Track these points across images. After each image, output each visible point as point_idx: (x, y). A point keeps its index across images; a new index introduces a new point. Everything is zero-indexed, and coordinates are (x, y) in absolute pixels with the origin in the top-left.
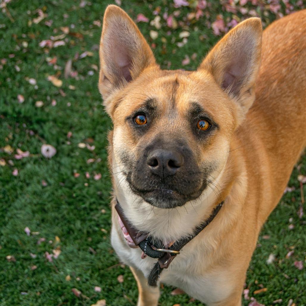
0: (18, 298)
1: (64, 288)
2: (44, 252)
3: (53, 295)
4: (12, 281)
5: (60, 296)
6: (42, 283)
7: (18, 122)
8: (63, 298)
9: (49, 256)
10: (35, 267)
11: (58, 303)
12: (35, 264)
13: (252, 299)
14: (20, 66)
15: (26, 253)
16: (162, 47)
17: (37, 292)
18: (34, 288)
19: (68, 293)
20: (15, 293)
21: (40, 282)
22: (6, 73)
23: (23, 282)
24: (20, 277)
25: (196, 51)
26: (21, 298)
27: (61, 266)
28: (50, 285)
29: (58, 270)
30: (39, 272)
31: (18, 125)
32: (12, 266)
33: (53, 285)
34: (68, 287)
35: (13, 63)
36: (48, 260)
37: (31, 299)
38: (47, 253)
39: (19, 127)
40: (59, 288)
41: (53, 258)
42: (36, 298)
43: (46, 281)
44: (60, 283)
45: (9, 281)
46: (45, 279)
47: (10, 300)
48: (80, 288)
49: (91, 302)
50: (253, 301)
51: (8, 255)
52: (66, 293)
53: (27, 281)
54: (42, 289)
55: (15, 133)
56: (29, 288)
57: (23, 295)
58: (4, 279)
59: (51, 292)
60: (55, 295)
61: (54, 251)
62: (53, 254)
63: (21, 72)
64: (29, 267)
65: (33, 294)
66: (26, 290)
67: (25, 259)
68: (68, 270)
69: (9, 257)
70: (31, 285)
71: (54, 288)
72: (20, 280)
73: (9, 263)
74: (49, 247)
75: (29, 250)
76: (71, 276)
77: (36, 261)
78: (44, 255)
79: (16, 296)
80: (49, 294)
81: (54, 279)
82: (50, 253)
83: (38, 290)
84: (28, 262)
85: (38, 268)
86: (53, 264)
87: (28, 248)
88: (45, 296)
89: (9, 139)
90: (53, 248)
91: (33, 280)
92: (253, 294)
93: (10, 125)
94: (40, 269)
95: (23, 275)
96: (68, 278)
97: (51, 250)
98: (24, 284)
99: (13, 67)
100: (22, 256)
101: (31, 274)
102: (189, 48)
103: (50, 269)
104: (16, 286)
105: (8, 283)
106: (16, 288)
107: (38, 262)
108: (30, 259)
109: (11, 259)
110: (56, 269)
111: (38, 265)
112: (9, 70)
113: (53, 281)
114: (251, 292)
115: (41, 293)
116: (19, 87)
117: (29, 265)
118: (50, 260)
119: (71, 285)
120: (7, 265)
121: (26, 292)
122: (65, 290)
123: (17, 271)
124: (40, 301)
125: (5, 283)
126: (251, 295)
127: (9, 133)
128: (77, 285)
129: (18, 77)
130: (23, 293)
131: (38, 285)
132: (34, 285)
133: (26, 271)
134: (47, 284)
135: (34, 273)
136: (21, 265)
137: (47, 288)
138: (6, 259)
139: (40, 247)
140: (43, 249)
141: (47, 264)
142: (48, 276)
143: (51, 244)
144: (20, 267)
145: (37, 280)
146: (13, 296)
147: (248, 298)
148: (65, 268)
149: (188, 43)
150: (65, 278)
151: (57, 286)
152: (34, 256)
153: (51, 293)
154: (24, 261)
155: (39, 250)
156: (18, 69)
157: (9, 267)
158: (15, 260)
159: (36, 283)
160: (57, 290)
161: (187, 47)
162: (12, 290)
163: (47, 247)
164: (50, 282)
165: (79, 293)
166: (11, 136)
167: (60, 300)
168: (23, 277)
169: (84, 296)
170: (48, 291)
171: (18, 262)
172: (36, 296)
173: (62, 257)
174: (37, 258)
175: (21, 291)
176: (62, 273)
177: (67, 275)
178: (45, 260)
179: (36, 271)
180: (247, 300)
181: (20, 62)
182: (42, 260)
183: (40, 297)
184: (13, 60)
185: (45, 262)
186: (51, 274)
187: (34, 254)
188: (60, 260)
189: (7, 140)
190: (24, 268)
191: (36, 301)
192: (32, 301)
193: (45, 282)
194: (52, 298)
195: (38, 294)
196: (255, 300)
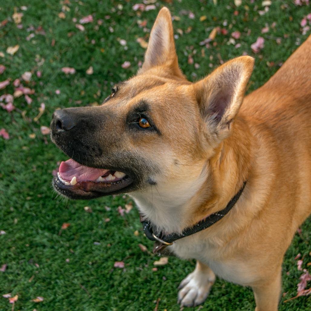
0: (91, 247)
1: (132, 242)
2: (118, 206)
3: (121, 248)
4: (87, 231)
5: (128, 249)
6: (113, 235)
7: (106, 80)
8: (130, 251)
9: (122, 211)
10: (108, 220)
11: (126, 255)
12: (108, 217)
13: (305, 270)
14: (114, 27)
15: (102, 205)
16: (244, 15)
17: (107, 244)
18: (106, 239)
19: (135, 248)
20: (89, 242)
21: (112, 234)
22: (101, 34)
23: (97, 232)
24: (95, 228)
25: (275, 20)
26: (93, 248)
27: (131, 220)
28: (120, 238)
29: (129, 224)
30: (111, 225)
31: (106, 82)
32: (88, 217)
33: (123, 238)
34: (136, 242)
35: (108, 24)
36: (120, 214)
37: (102, 250)
38: (120, 208)
39: (107, 85)
40: (128, 241)
41: (125, 213)
42: (107, 249)
43: (117, 234)
44: (129, 237)
45: (85, 231)
46: (116, 232)
47: (84, 248)
48: (146, 243)
49: (155, 258)
50: (305, 273)
51: (86, 206)
52: (133, 247)
53: (101, 232)
54: (112, 241)
55: (103, 90)
56: (101, 238)
57: (96, 245)
58: (80, 228)
59: (120, 244)
60: (123, 248)
61: (127, 206)
62: (126, 209)
63: (114, 33)
64: (103, 219)
65: (104, 245)
66: (98, 240)
67: (100, 211)
68: (137, 226)
69: (86, 208)
70: (103, 237)
71: (123, 240)
72: (94, 231)
73: (86, 214)
74: (123, 202)
75: (104, 203)
76: (139, 232)
77: (109, 213)
78: (117, 209)
79: (89, 245)
80: (118, 246)
81: (124, 233)
82: (123, 207)
83: (108, 242)
84: (102, 215)
85: (111, 220)
86: (124, 219)
87: (103, 201)
88: (114, 248)
89: (97, 96)
90: (126, 203)
91: (105, 231)
92: (306, 264)
93: (100, 83)
94: (112, 222)
95: (97, 226)
96: (136, 233)
97: (124, 204)
98: (98, 235)
99: (108, 28)
100: (98, 208)
101: (104, 226)
102: (270, 17)
103: (121, 222)
104: (90, 236)
105: (83, 233)
106: (90, 238)
107: (111, 215)
108: (104, 211)
109: (88, 210)
110: (126, 223)
111: (111, 217)
112: (104, 31)
113: (122, 234)
115: (111, 244)
116: (111, 47)
117: (104, 216)
118: (122, 214)
119: (139, 240)
120: (84, 216)
121: (99, 242)
122: (133, 244)
123: (92, 222)
124: (109, 252)
125: (81, 232)
126: (304, 266)
127: (97, 91)
128: (143, 241)
129: (111, 38)
130: (96, 243)
131: (109, 237)
132: (106, 236)
133: (100, 222)
134: (117, 237)
135: (107, 225)
136: (97, 216)
137: (117, 241)
138: (83, 209)
139: (114, 201)
140: (116, 203)
141: (120, 218)
142: (119, 229)
143: (125, 199)
144: (95, 218)
145: (108, 232)
146: (86, 245)
147: (301, 269)
148: (135, 223)
149: (269, 12)
150: (133, 233)
151: (126, 239)
152: (108, 209)
153: (120, 246)
154: (99, 213)
155: (114, 203)
156: (112, 30)
157: (86, 217)
158: (91, 211)
159: (108, 235)
160: (126, 243)
161: (268, 15)
162: (87, 239)
163: (120, 202)
164: (120, 235)
165: (144, 248)
166: (99, 93)
167: (127, 253)
168: (97, 227)
169: (149, 252)
170: (119, 243)
171: (94, 214)
172: (106, 247)
173: (133, 213)
174: (111, 211)
175: (94, 241)
176: (131, 228)
177: (135, 229)
178: (118, 214)
179: (109, 224)
180: (300, 271)
181: (114, 23)
182: (114, 213)
183: (110, 248)
184: (109, 21)
185: (117, 216)
186: (122, 227)
187: (108, 206)
188: (131, 215)
189: (95, 96)
190: (98, 220)
191: (107, 252)
192: (103, 251)
193: (116, 234)
194: (120, 251)
195: (109, 246)
196: (307, 272)
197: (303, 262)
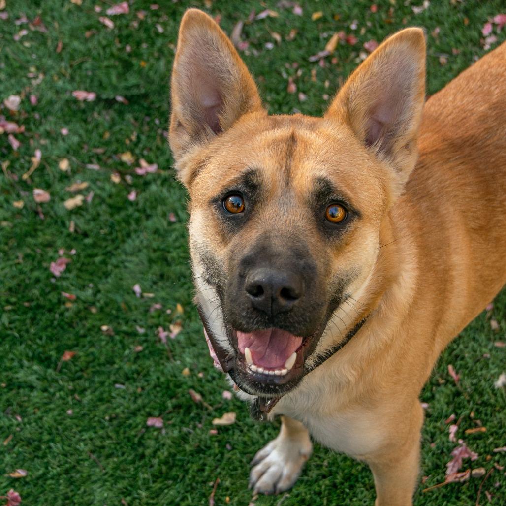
0: (110, 392)
1: (178, 386)
2: (157, 326)
3: (160, 395)
4: (104, 365)
5: (171, 398)
6: (147, 374)
7: (148, 115)
8: (174, 401)
9: (163, 335)
10: (140, 348)
11: (166, 407)
12: (141, 344)
13: (460, 441)
14: (165, 25)
15: (130, 323)
16: (387, 12)
17: (137, 387)
18: (135, 380)
19: (183, 396)
20: (107, 384)
21: (145, 372)
22: (143, 35)
23: (120, 368)
24: (117, 361)
25: (440, 23)
26: (113, 394)
27: (178, 350)
28: (158, 378)
29: (174, 356)
30: (144, 356)
31: (148, 119)
32: (107, 344)
33: (163, 379)
34: (184, 387)
35: (155, 19)
36: (160, 340)
37: (127, 397)
38: (161, 329)
39: (148, 123)
40: (171, 385)
41: (168, 337)
42: (136, 397)
43: (154, 372)
44: (174, 379)
45: (99, 365)
46: (152, 369)
47: (97, 393)
48: (200, 389)
49: (214, 413)
50: (461, 446)
51: (104, 325)
52: (179, 395)
53: (126, 367)
54: (145, 384)
55: (141, 132)
56: (128, 378)
57: (117, 389)
58: (93, 361)
59: (158, 389)
60: (163, 396)
61: (172, 327)
62: (170, 331)
63: (163, 35)
64: (132, 346)
65: (132, 389)
66: (122, 381)
67: (128, 334)
68: (188, 360)
69: (105, 328)
70: (130, 375)
71: (163, 383)
72: (116, 366)
73: (103, 337)
74: (165, 321)
75: (135, 321)
76: (191, 370)
77: (143, 338)
78: (156, 332)
79: (107, 389)
80: (154, 392)
81: (166, 371)
82: (166, 329)
83: (139, 384)
84: (131, 340)
85: (144, 350)
86: (166, 347)
87: (133, 318)
88: (148, 394)
89: (131, 140)
90: (171, 322)
91: (134, 367)
92: (463, 432)
93: (136, 119)
94: (147, 352)
95: (121, 358)
96: (186, 371)
97: (167, 324)
98: (121, 373)
99: (154, 25)
100: (124, 328)
101: (132, 359)
102: (431, 18)
103: (160, 353)
104: (109, 375)
105: (98, 368)
106: (109, 377)
107: (146, 341)
108: (135, 334)
109: (108, 330)
110: (170, 355)
111: (145, 344)
112: (147, 30)
113: (163, 373)
114: (461, 430)
115: (143, 388)
116: (158, 59)
117: (133, 343)
118: (164, 340)
119: (190, 383)
120: (101, 340)
121: (123, 384)
122: (180, 390)
123: (113, 352)
124: (140, 401)
125: (93, 367)
126: (460, 435)
127: (132, 132)
128: (197, 385)
129: (159, 42)
130: (117, 386)
131: (141, 377)
132: (135, 376)
133: (127, 352)
134: (154, 377)
135: (138, 357)
136: (121, 342)
137: (153, 383)
138: (100, 329)
139: (153, 317)
140: (155, 321)
141: (159, 346)
142: (157, 364)
143: (169, 315)
144: (119, 345)
145: (140, 369)
146: (102, 389)
147: (455, 440)
148: (184, 356)
149: (429, 8)
150: (181, 371)
151: (169, 381)
152: (141, 331)
153: (158, 392)
154: (126, 338)
155: (151, 322)
156: (160, 29)
157: (104, 343)
158: (113, 333)
159: (139, 373)
160: (168, 388)
161: (427, 14)
162: (102, 378)
163: (162, 319)
164: (159, 374)
165: (198, 397)
166: (134, 138)
167: (170, 404)
168: (121, 361)
169: (206, 404)
170: (155, 387)
171: (117, 338)
172: (135, 393)
173: (182, 338)
174: (146, 335)
175: (115, 382)
176: (178, 362)
177: (185, 366)
178: (157, 339)
179: (140, 355)
180: (453, 442)
181: (165, 18)
182: (151, 338)
183: (141, 395)
184: (156, 14)
185: (155, 342)
186: (162, 361)
187: (141, 327)
188: (179, 342)
189: (128, 142)
190: (124, 348)
191: (135, 402)
192: (130, 399)
193: (151, 373)
194: (158, 401)
195: (139, 391)
196: (464, 444)
197: (459, 428)
